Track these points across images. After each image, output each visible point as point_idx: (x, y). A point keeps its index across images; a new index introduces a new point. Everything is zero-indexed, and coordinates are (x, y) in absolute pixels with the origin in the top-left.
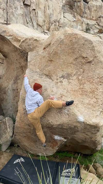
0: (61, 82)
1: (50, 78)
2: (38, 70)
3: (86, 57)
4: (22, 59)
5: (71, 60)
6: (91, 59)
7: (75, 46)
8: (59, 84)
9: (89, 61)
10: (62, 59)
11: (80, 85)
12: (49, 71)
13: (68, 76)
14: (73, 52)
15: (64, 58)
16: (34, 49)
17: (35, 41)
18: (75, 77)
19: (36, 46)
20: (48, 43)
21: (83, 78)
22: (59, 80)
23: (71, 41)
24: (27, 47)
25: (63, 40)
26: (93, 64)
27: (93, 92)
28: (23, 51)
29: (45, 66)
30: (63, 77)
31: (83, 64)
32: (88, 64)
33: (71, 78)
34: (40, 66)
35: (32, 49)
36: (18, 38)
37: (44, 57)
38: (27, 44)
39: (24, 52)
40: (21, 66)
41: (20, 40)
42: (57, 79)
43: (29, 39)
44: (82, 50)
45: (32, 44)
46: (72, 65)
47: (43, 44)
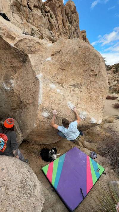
0: (73, 90)
1: (62, 86)
2: (49, 77)
3: (94, 71)
4: (17, 59)
5: (81, 71)
6: (97, 73)
7: (87, 59)
8: (72, 92)
9: (95, 74)
10: (74, 69)
11: (89, 94)
12: (62, 79)
13: (79, 85)
14: (84, 65)
15: (76, 68)
16: (36, 53)
17: (37, 44)
18: (84, 87)
19: (39, 49)
20: (57, 50)
21: (91, 88)
22: (71, 89)
23: (84, 54)
24: (26, 48)
25: (77, 51)
26: (97, 77)
27: (96, 99)
28: (19, 52)
29: (56, 73)
30: (73, 85)
31: (90, 76)
32: (94, 76)
33: (81, 88)
34: (51, 73)
35: (33, 52)
36: (11, 34)
37: (54, 64)
38: (26, 45)
39: (21, 52)
40: (14, 66)
41: (15, 38)
42: (69, 88)
43: (29, 40)
44: (91, 64)
45: (33, 46)
46: (81, 76)
47: (49, 50)
